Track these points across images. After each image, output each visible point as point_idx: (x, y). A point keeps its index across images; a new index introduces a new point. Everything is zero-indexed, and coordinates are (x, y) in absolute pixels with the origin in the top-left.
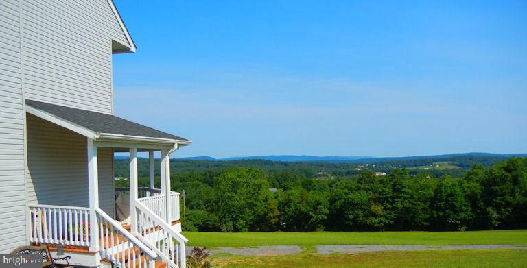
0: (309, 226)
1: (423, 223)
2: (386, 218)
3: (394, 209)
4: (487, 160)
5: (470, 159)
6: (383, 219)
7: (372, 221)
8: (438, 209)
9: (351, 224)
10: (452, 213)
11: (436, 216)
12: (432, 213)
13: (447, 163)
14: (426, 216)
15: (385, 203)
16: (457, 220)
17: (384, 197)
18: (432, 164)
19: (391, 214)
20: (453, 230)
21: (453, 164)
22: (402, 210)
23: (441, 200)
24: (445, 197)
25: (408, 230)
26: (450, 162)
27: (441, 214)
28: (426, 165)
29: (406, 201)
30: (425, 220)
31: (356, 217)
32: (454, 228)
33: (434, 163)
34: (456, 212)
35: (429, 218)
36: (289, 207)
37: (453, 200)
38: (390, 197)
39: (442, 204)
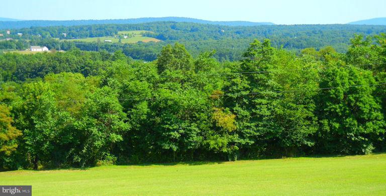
0: (83, 156)
1: (306, 142)
2: (241, 135)
3: (255, 118)
4: (197, 30)
5: (173, 27)
6: (236, 138)
7: (218, 142)
8: (333, 115)
9: (175, 148)
10: (356, 122)
11: (327, 128)
12: (321, 125)
13: (139, 32)
14: (313, 130)
15: (237, 108)
16: (363, 135)
17: (235, 96)
18: (116, 33)
19: (248, 127)
20: (353, 153)
21: (149, 35)
22: (270, 120)
23: (336, 101)
24: (342, 97)
25: (278, 156)
26: (144, 32)
27: (337, 125)
28: (107, 34)
29: (274, 103)
30: (310, 137)
31: (183, 136)
32: (355, 149)
33: (119, 33)
34: (362, 122)
35: (316, 134)
36: (42, 117)
37: (357, 99)
38: (246, 97)
39: (338, 108)
